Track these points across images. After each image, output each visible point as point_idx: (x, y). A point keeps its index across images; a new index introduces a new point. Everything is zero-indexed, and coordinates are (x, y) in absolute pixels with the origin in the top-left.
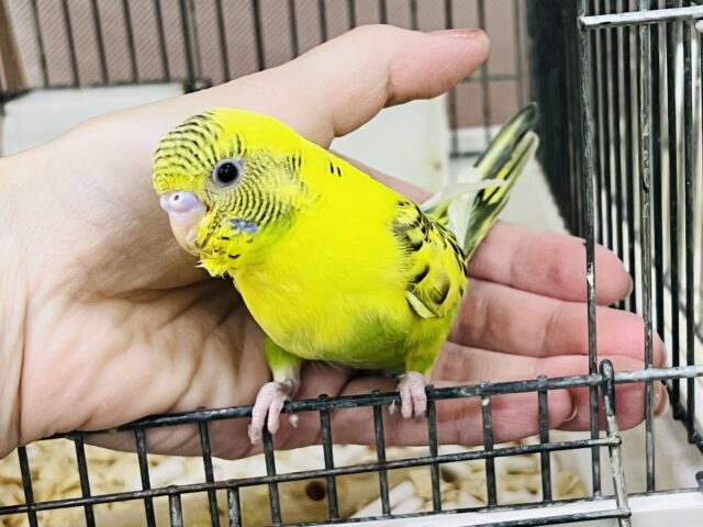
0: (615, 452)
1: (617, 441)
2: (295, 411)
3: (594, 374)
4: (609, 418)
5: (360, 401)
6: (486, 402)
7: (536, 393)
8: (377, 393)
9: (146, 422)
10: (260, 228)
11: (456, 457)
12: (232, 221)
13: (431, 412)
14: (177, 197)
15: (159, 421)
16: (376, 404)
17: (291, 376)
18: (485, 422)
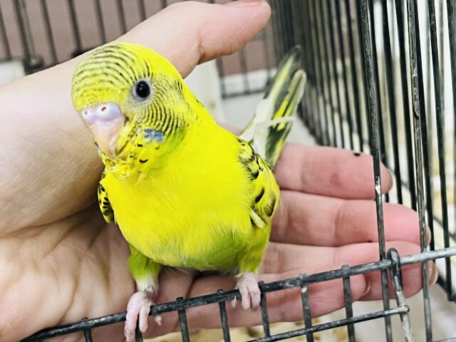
0: (405, 318)
1: (406, 309)
2: (159, 313)
3: (384, 260)
4: (398, 293)
5: (208, 299)
6: (304, 290)
7: (341, 279)
8: (221, 292)
9: (42, 334)
10: (165, 137)
11: (287, 335)
12: (146, 131)
13: (264, 301)
14: (104, 109)
15: (53, 332)
16: (221, 301)
17: (152, 283)
18: (304, 305)
